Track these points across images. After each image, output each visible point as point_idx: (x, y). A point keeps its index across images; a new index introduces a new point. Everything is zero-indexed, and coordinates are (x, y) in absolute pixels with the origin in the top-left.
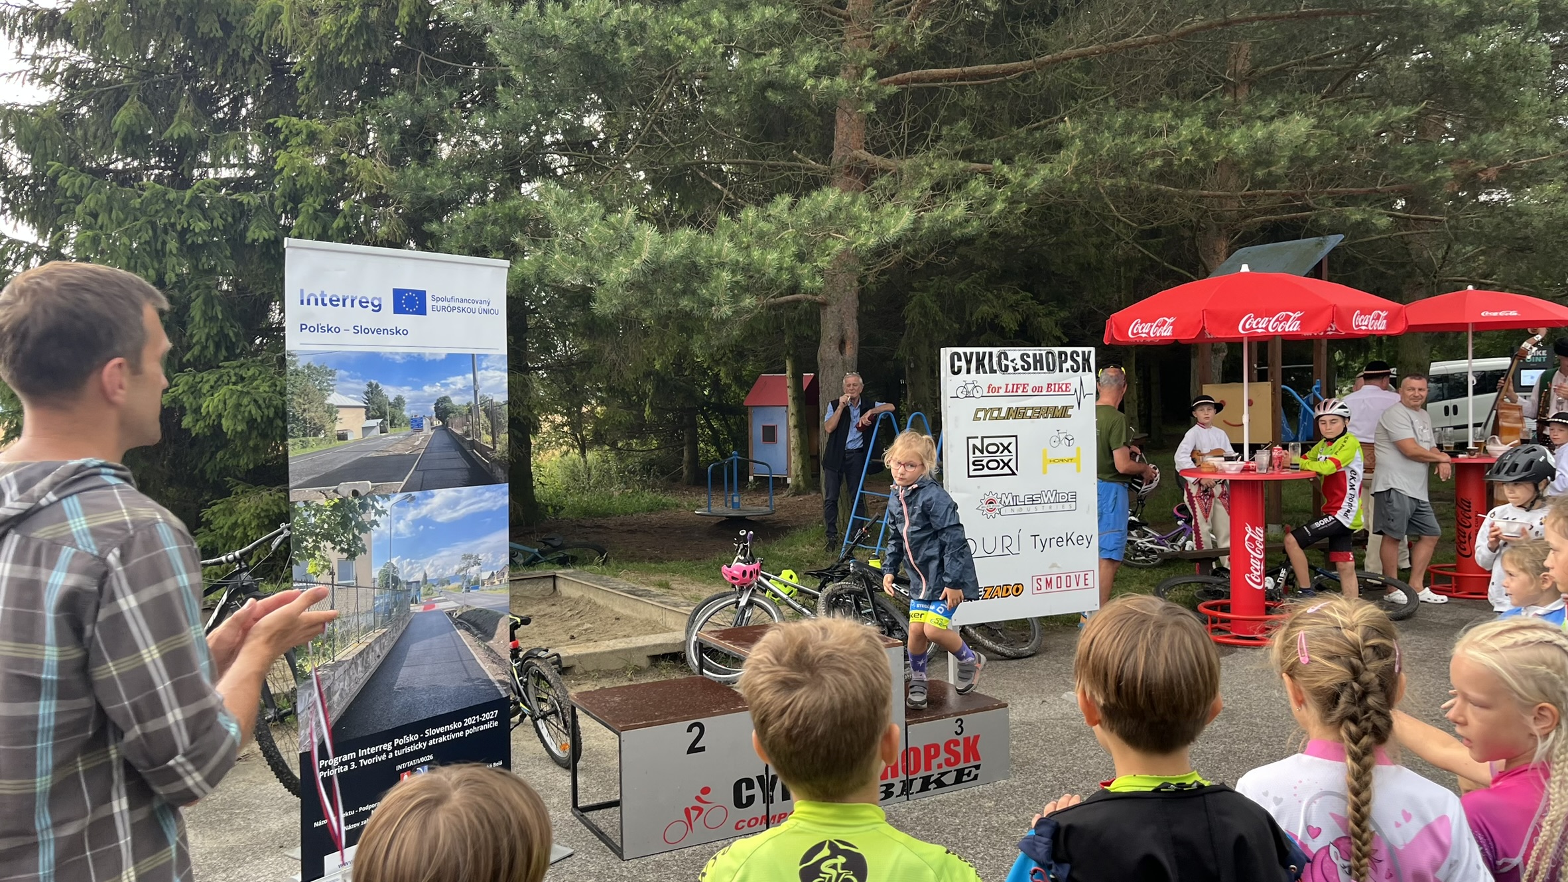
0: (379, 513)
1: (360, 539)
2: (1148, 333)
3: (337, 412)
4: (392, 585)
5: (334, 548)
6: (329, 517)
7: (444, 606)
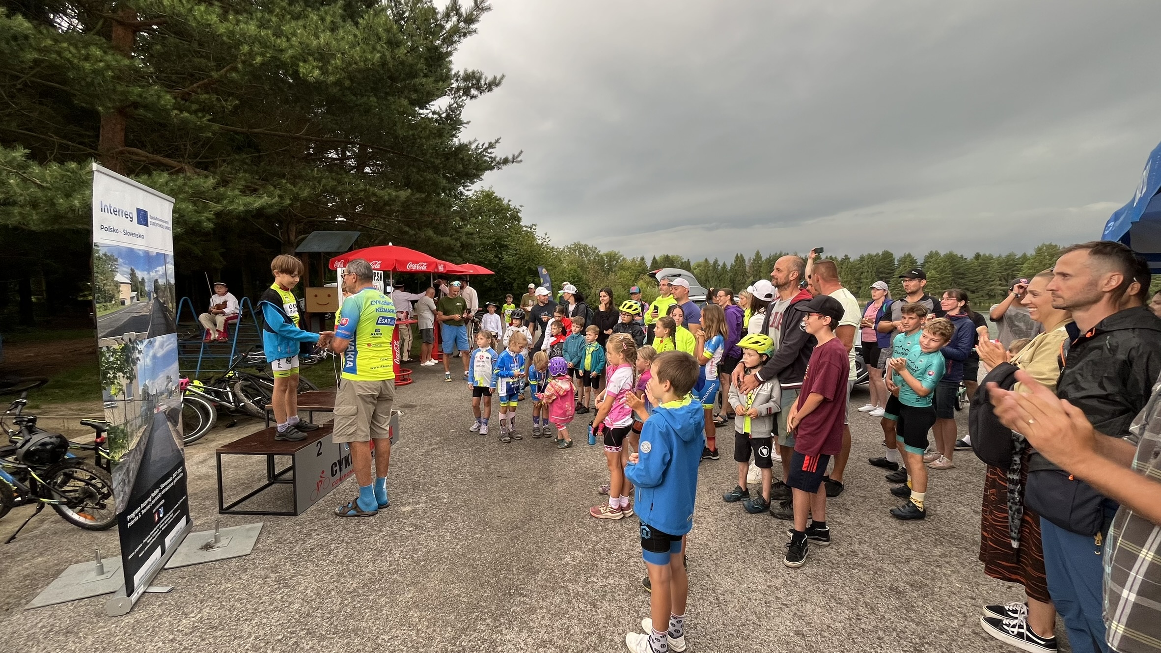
1: (134, 370)
3: (120, 286)
4: (146, 398)
5: (123, 377)
6: (120, 356)
7: (163, 408)
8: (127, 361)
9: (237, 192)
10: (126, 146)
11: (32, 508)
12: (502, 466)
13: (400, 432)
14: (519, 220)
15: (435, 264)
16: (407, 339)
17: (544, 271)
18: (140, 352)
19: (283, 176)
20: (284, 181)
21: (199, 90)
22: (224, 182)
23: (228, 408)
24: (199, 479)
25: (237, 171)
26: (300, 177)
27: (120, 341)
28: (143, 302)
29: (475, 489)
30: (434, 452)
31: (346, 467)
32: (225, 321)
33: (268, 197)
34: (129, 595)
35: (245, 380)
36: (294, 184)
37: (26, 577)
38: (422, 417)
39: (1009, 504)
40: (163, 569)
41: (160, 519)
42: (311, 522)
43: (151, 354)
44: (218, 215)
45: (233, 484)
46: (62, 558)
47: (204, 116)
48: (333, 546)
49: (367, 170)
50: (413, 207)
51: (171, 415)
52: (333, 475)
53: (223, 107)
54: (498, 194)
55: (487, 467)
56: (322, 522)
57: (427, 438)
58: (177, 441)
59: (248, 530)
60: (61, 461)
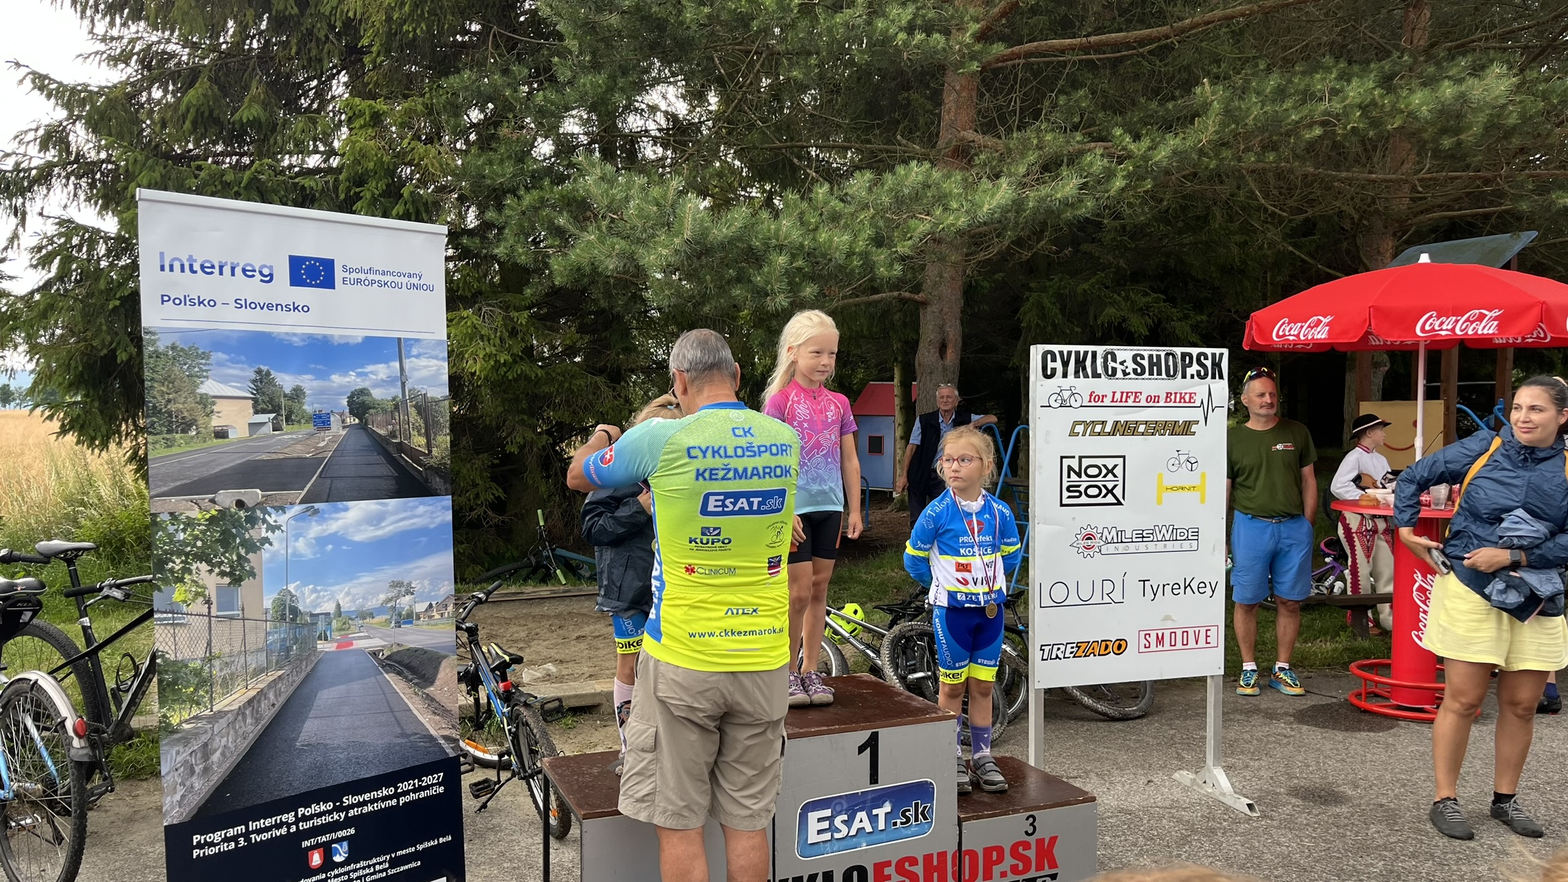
0: (272, 528)
1: (248, 561)
2: (1298, 336)
3: (214, 403)
4: (289, 616)
5: (211, 571)
6: (203, 532)
7: (366, 644)
8: (226, 541)
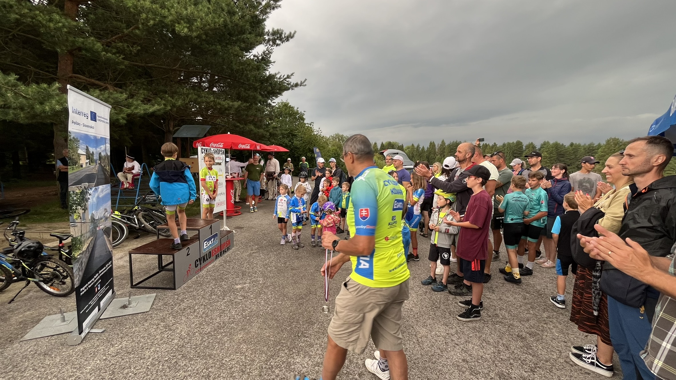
1: (86, 205)
3: (80, 156)
4: (93, 221)
5: (81, 209)
6: (79, 197)
7: (102, 227)
8: (83, 199)
9: (139, 102)
10: (73, 73)
11: (23, 283)
12: (294, 263)
13: (235, 243)
14: (303, 119)
15: (255, 145)
16: (238, 188)
17: (317, 150)
18: (90, 195)
19: (166, 92)
20: (167, 96)
21: (116, 41)
22: (132, 96)
23: (135, 228)
24: (119, 268)
25: (139, 89)
26: (176, 93)
27: (80, 188)
28: (93, 166)
29: (278, 276)
30: (254, 254)
31: (203, 262)
32: (133, 177)
33: (158, 105)
34: (80, 334)
35: (144, 211)
36: (172, 97)
37: (20, 323)
38: (247, 235)
39: (593, 290)
40: (99, 319)
41: (98, 291)
42: (184, 293)
43: (96, 195)
44: (128, 115)
45: (138, 271)
46: (41, 312)
47: (120, 56)
48: (196, 308)
49: (215, 89)
50: (242, 112)
51: (106, 231)
52: (196, 267)
53: (131, 51)
54: (291, 104)
55: (285, 264)
56: (190, 293)
57: (250, 246)
58: (109, 246)
59: (148, 297)
60: (39, 257)
